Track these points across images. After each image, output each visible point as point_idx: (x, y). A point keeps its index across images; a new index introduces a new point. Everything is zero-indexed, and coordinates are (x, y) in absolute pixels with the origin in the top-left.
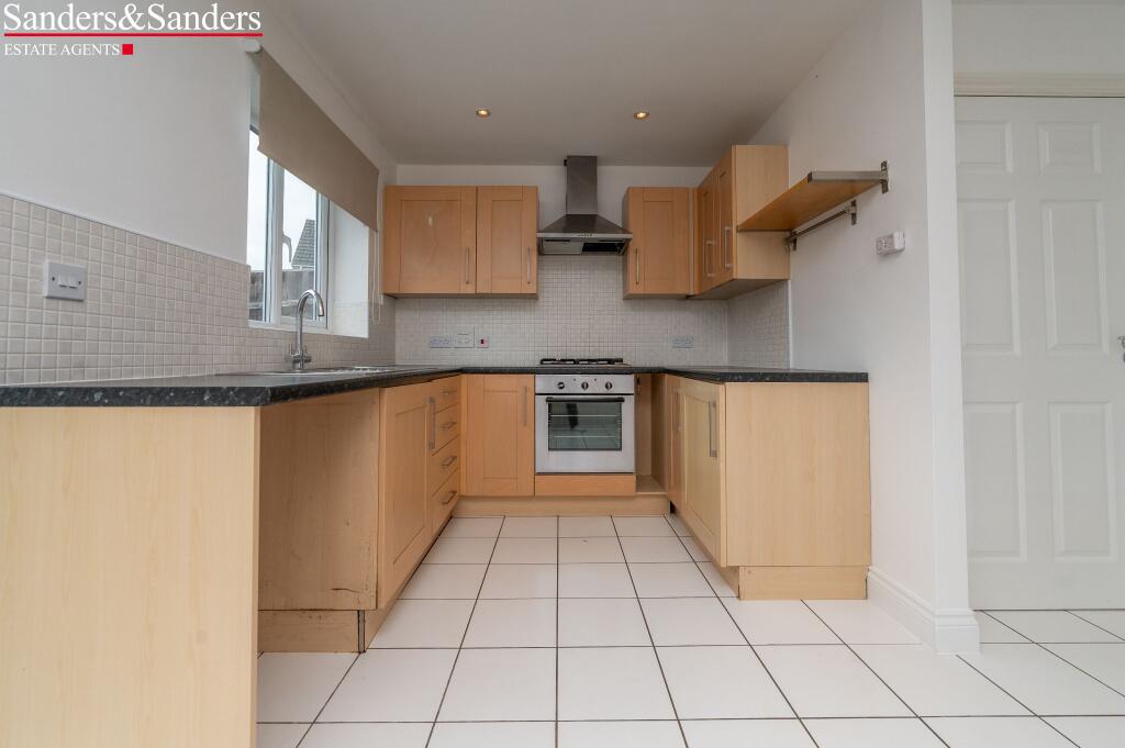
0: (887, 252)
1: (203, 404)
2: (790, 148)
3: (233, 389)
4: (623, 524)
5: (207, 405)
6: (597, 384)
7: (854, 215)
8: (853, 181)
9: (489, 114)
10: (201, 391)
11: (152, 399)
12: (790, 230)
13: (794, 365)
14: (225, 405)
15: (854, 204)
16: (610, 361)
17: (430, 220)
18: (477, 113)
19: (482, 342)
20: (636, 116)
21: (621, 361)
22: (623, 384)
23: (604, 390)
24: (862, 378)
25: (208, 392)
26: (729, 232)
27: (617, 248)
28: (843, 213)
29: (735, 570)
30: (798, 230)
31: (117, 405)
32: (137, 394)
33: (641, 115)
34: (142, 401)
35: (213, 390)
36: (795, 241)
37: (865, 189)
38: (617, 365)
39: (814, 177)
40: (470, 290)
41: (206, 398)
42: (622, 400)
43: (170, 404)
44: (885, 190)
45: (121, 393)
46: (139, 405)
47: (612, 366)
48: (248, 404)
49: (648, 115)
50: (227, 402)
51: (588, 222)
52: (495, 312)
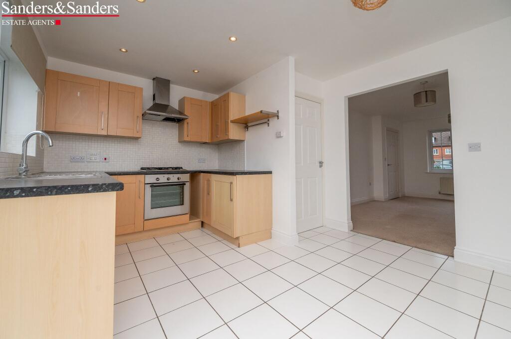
0: (279, 136)
1: (88, 192)
2: (246, 97)
3: (105, 184)
4: (185, 235)
5: (91, 192)
6: (174, 178)
7: (268, 124)
8: (268, 114)
9: (127, 51)
10: (87, 186)
11: (56, 192)
12: (246, 124)
13: (246, 169)
14: (100, 192)
15: (268, 120)
16: (176, 168)
17: (79, 93)
18: (120, 50)
19: (105, 159)
20: (194, 71)
21: (182, 168)
22: (186, 178)
23: (177, 180)
24: (270, 173)
25: (91, 186)
26: (228, 122)
27: (179, 121)
28: (266, 122)
29: (237, 238)
30: (249, 125)
31: (32, 196)
32: (45, 189)
33: (196, 71)
34: (49, 193)
35: (93, 185)
36: (248, 128)
37: (272, 117)
38: (181, 170)
39: (263, 112)
40: (104, 133)
41: (90, 189)
42: (185, 184)
43: (69, 193)
44: (278, 118)
45: (35, 190)
46: (48, 195)
47: (177, 170)
48: (113, 190)
49: (198, 72)
50: (102, 190)
51: (163, 108)
52: (113, 144)
